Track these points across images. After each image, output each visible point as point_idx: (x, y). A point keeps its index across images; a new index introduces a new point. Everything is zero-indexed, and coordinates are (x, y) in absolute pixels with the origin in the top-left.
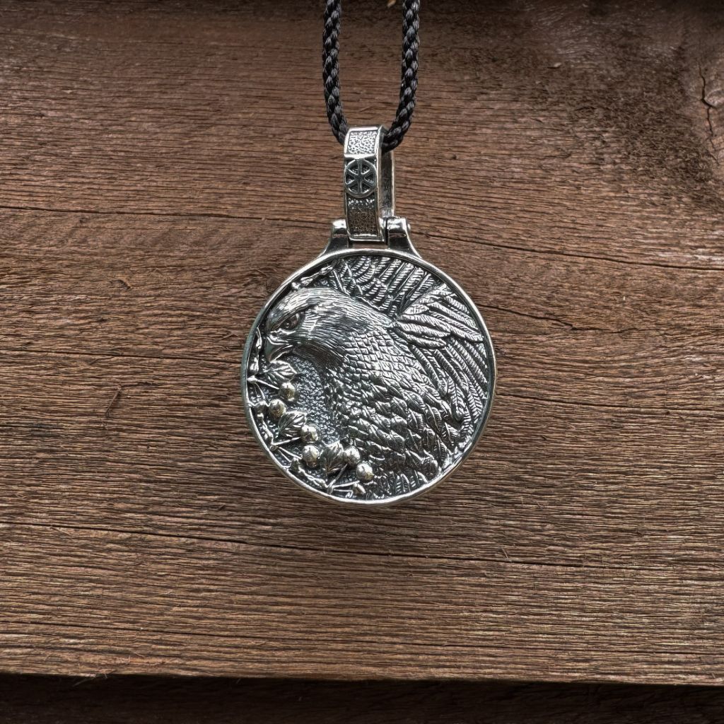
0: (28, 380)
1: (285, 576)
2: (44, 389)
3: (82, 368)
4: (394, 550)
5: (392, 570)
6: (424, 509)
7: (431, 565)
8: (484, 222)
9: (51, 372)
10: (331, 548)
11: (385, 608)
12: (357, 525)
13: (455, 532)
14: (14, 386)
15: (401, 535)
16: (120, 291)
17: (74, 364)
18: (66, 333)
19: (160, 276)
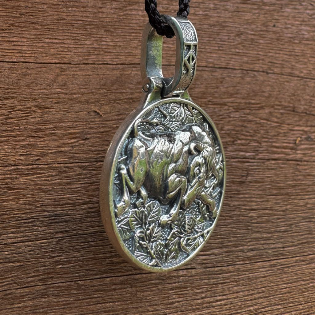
0: (41, 185)
1: (219, 284)
2: (53, 190)
3: (78, 172)
4: (273, 257)
5: (273, 268)
6: (285, 232)
7: (292, 262)
8: (294, 64)
9: (57, 178)
10: (242, 262)
11: (273, 291)
12: (253, 247)
13: (301, 242)
14: (32, 190)
15: (276, 248)
16: (95, 118)
17: (72, 170)
18: (63, 149)
19: (119, 106)
